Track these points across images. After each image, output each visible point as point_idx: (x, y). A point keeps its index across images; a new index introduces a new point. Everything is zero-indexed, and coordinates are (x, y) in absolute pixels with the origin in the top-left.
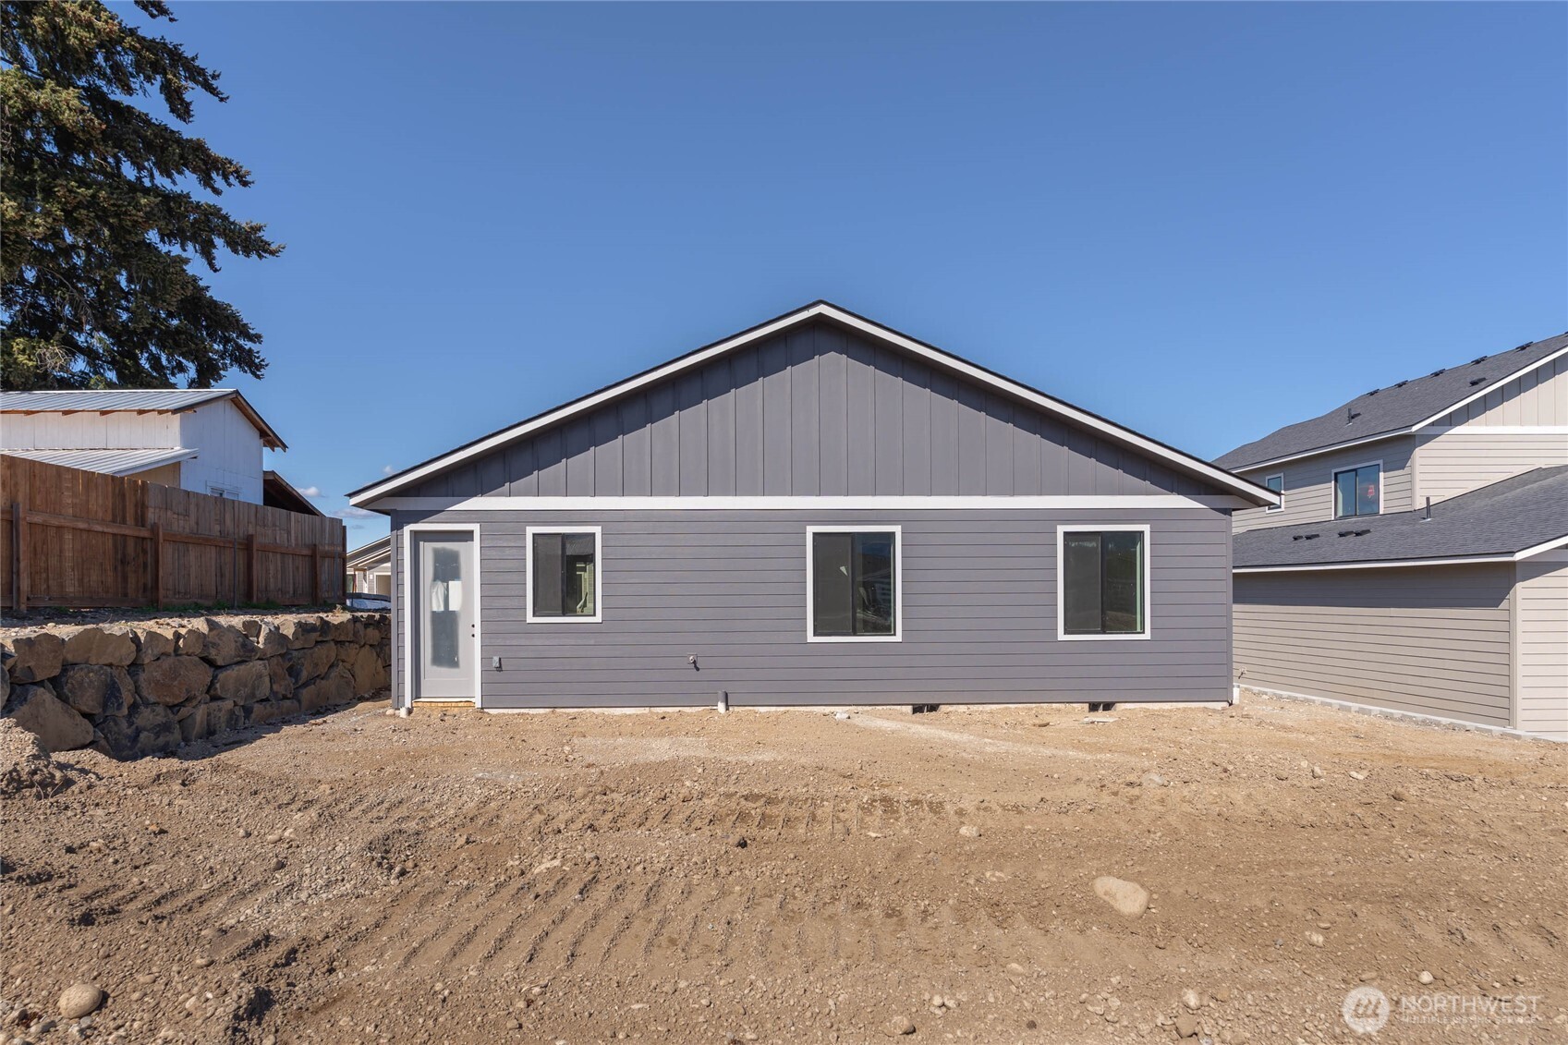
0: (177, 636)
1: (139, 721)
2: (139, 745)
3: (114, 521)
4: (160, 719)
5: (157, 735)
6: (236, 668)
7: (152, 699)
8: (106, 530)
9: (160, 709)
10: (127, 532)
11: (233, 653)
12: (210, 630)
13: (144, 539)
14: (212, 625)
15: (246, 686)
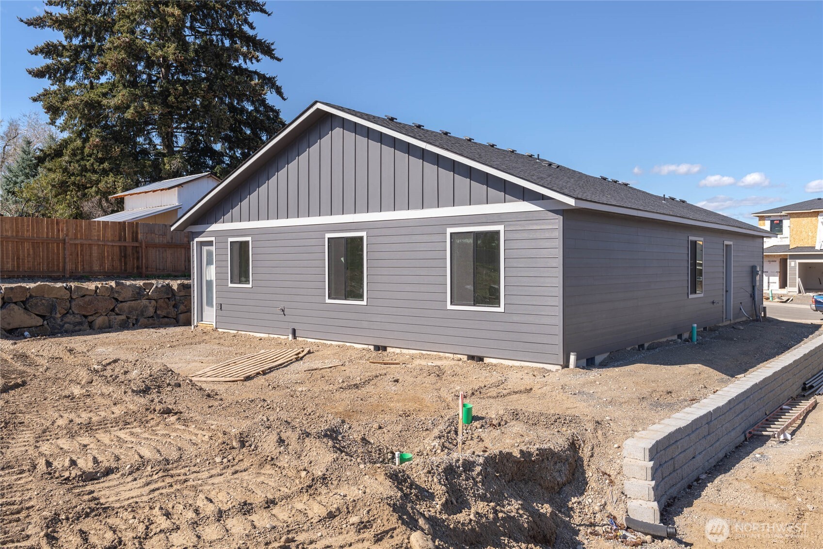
0: (97, 288)
1: (66, 320)
2: (64, 328)
3: (120, 240)
4: (77, 320)
5: (75, 326)
6: (130, 302)
7: (76, 312)
8: (114, 244)
9: (78, 316)
10: (126, 244)
11: (130, 296)
12: (116, 286)
13: (136, 247)
14: (117, 284)
15: (136, 310)
